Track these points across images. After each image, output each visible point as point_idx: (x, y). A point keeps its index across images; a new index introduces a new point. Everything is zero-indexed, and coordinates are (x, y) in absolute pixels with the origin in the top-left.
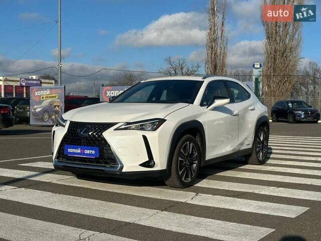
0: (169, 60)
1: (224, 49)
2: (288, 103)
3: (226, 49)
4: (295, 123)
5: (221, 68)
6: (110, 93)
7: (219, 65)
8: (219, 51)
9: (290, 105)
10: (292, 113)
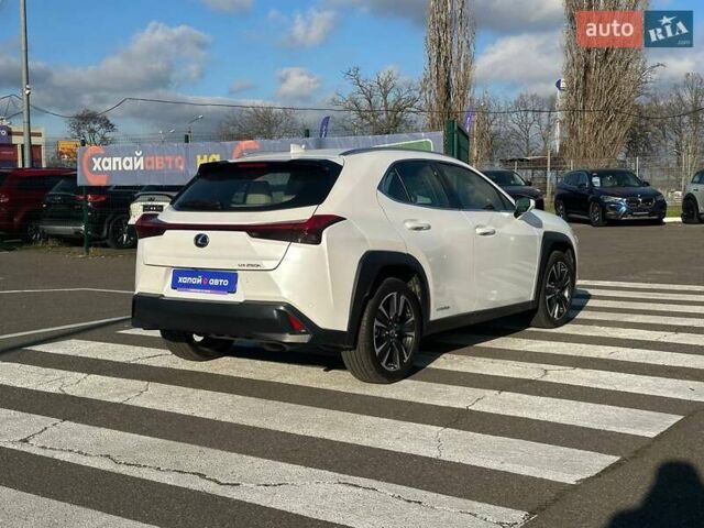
0: (354, 74)
1: (468, 46)
2: (590, 176)
3: (472, 47)
4: (607, 225)
5: (461, 92)
6: (100, 164)
7: (454, 83)
8: (455, 50)
9: (596, 180)
10: (597, 200)
